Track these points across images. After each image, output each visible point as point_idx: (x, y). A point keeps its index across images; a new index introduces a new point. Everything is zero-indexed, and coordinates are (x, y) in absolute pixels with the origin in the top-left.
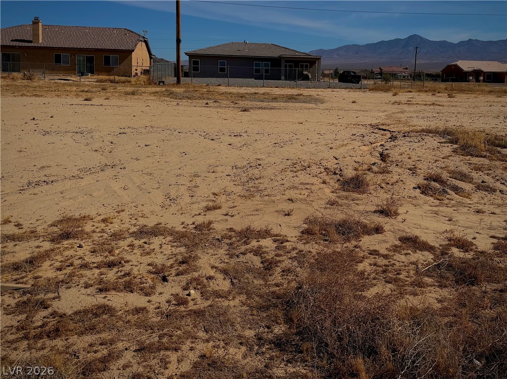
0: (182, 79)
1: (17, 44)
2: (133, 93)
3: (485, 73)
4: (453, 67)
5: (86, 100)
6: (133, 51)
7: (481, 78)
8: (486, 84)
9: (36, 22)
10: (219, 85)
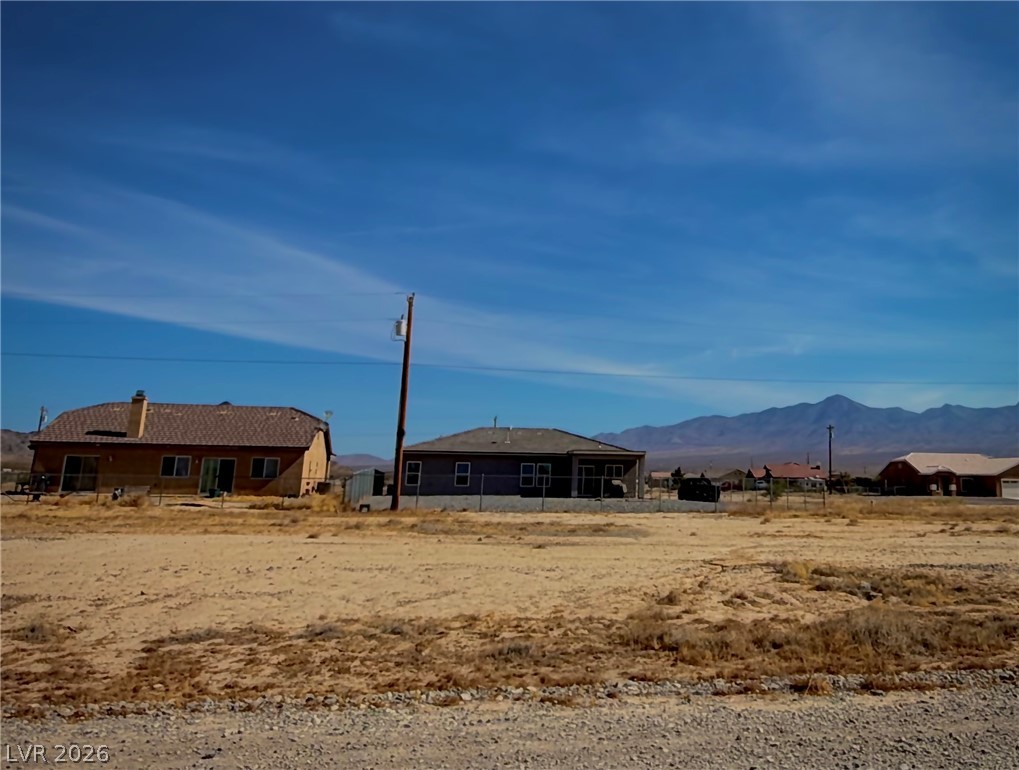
1: (99, 439)
3: (960, 477)
4: (900, 466)
6: (307, 448)
7: (953, 487)
8: (960, 498)
9: (138, 399)
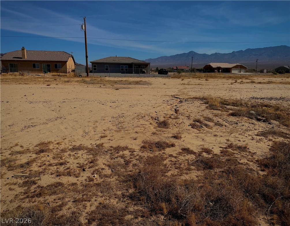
0: (89, 74)
1: (16, 59)
2: (68, 82)
3: (222, 68)
4: (208, 66)
5: (48, 85)
6: (67, 61)
7: (221, 71)
8: (222, 73)
9: (23, 49)
10: (106, 77)
